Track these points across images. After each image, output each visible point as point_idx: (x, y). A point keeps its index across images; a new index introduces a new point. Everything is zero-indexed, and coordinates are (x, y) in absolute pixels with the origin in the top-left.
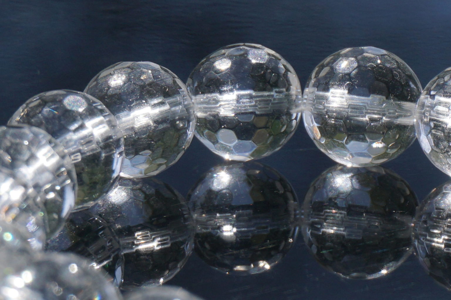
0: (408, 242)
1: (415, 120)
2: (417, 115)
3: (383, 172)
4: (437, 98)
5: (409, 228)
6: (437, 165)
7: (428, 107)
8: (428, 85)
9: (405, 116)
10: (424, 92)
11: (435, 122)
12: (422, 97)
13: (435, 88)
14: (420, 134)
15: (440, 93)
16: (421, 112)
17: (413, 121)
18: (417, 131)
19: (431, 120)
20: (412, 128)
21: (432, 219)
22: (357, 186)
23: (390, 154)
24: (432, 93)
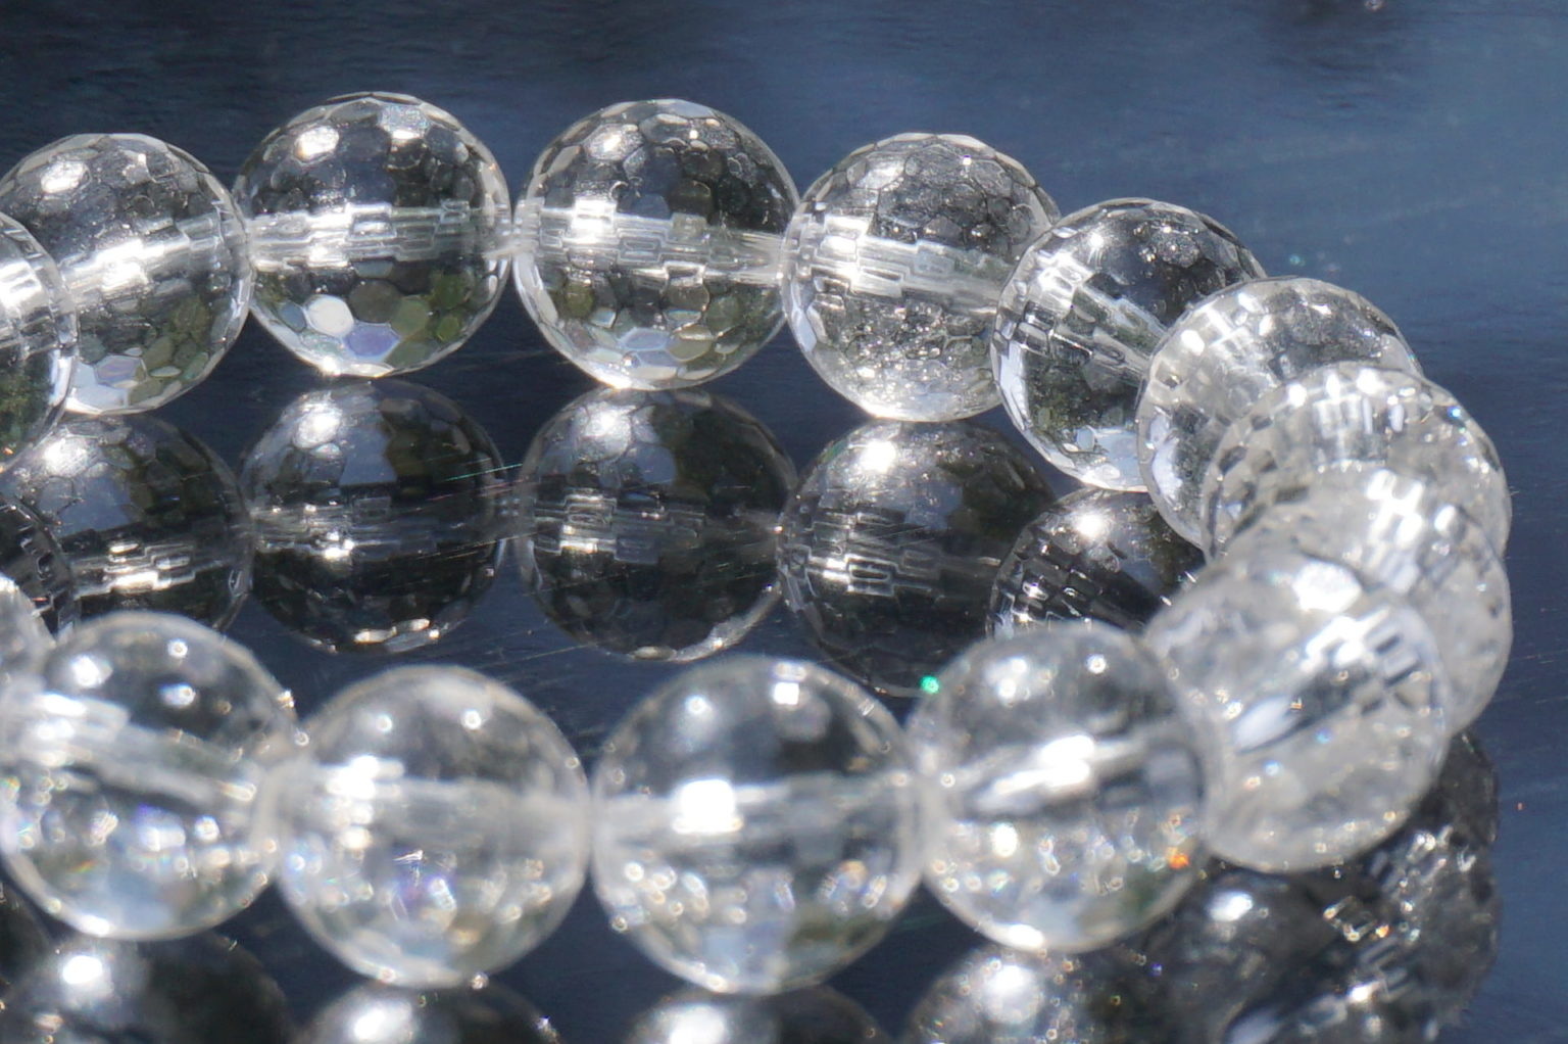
0: (768, 573)
1: (780, 276)
2: (783, 264)
3: (705, 401)
4: (829, 219)
5: (766, 536)
6: (835, 382)
7: (811, 241)
8: (810, 190)
9: (752, 266)
10: (801, 206)
11: (826, 278)
12: (796, 218)
13: (826, 195)
14: (790, 306)
15: (836, 205)
16: (794, 254)
17: (773, 276)
18: (784, 302)
19: (816, 272)
20: (774, 297)
21: (822, 514)
22: (647, 435)
23: (721, 355)
24: (820, 207)
